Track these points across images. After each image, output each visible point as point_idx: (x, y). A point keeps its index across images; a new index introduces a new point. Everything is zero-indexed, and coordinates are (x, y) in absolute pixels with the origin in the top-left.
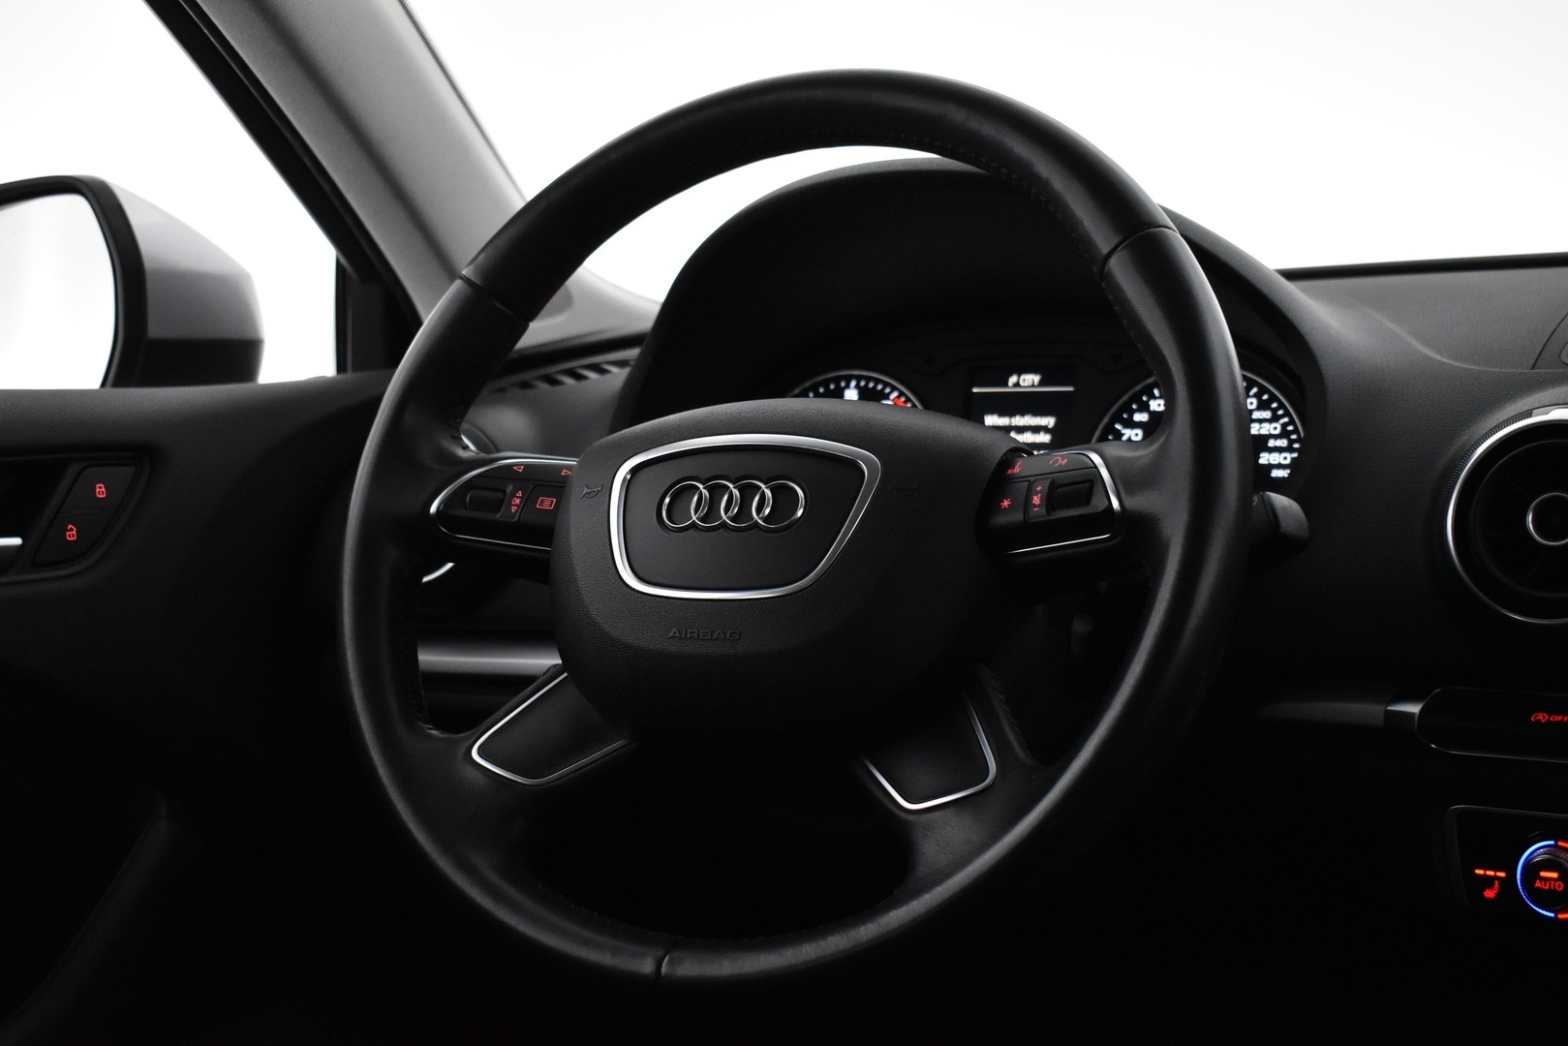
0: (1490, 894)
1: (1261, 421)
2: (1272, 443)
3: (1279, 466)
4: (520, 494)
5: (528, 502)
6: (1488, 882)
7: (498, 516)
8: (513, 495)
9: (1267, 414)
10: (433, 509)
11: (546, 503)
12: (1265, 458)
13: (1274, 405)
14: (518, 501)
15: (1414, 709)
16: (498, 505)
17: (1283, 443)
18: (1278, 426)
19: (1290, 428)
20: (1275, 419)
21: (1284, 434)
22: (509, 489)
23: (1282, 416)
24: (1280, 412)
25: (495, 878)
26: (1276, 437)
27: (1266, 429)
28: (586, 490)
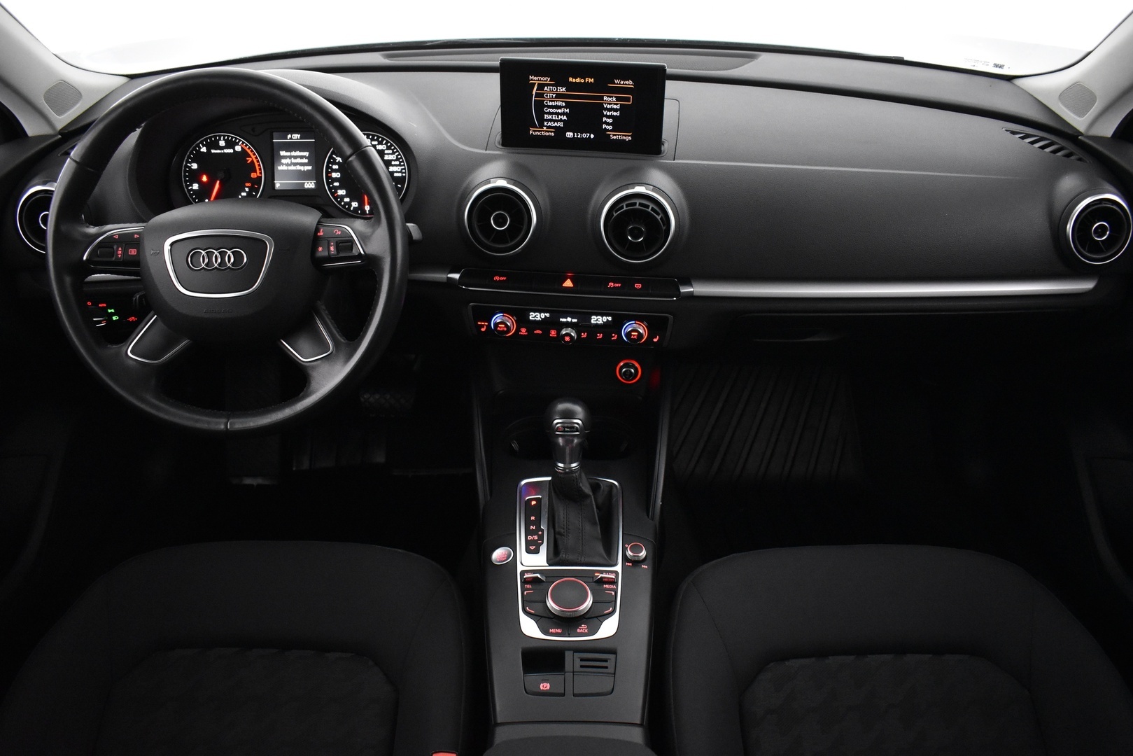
0: (483, 330)
1: (388, 154)
2: (393, 163)
3: (397, 172)
4: (120, 249)
5: (125, 251)
6: (483, 326)
7: (114, 259)
8: (118, 250)
9: (390, 151)
10: (85, 258)
11: (133, 252)
12: (391, 169)
13: (393, 148)
14: (120, 252)
15: (457, 276)
16: (112, 254)
17: (397, 163)
18: (395, 156)
19: (399, 157)
20: (393, 153)
21: (397, 159)
22: (115, 247)
23: (396, 152)
24: (395, 150)
25: (154, 401)
26: (394, 160)
27: (391, 157)
28: (152, 252)
